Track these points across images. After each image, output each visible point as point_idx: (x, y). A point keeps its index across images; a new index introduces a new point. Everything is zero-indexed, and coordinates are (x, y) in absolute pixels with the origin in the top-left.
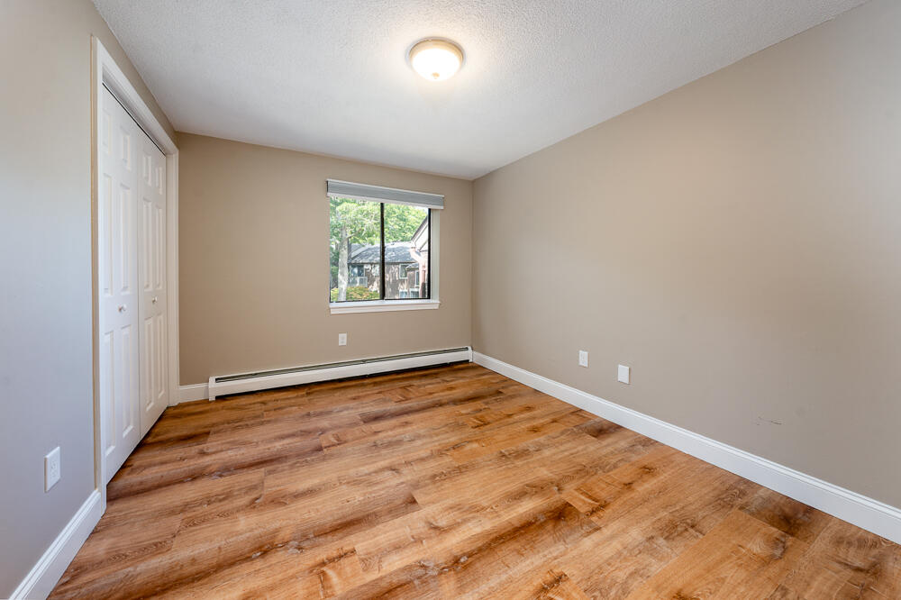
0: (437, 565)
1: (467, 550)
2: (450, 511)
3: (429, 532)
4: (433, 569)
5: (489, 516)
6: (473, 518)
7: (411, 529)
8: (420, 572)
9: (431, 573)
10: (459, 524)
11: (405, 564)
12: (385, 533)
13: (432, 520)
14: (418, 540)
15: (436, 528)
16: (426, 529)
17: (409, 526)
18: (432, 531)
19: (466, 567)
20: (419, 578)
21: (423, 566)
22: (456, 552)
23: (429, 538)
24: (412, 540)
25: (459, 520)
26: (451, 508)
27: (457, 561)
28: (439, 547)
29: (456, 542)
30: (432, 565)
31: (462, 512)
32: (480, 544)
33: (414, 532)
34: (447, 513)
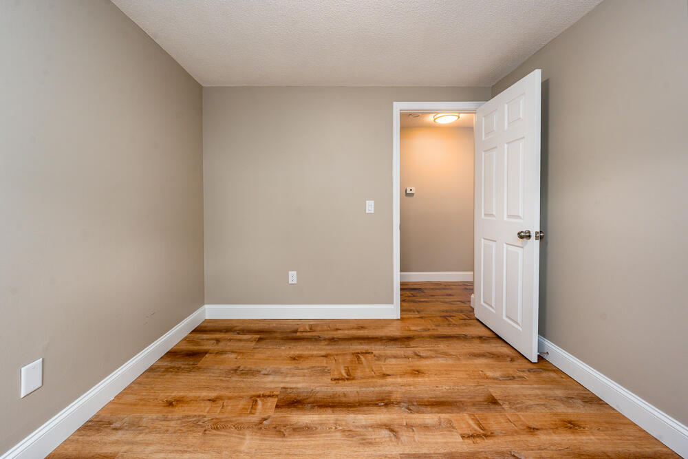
0: (399, 407)
1: (376, 408)
2: (373, 441)
3: (399, 430)
4: (403, 406)
5: (343, 423)
6: (357, 427)
7: (414, 437)
8: (412, 408)
9: (405, 405)
10: (372, 426)
11: (422, 415)
12: (437, 443)
13: (393, 439)
14: (409, 427)
15: (392, 431)
16: (400, 433)
17: (414, 441)
18: (396, 429)
19: (382, 400)
20: (413, 405)
21: (410, 410)
22: (384, 410)
23: (401, 425)
24: (414, 428)
25: (370, 429)
26: (371, 443)
27: (386, 405)
28: (395, 416)
29: (381, 416)
30: (403, 408)
31: (365, 435)
32: (365, 408)
33: (412, 434)
34: (377, 440)
